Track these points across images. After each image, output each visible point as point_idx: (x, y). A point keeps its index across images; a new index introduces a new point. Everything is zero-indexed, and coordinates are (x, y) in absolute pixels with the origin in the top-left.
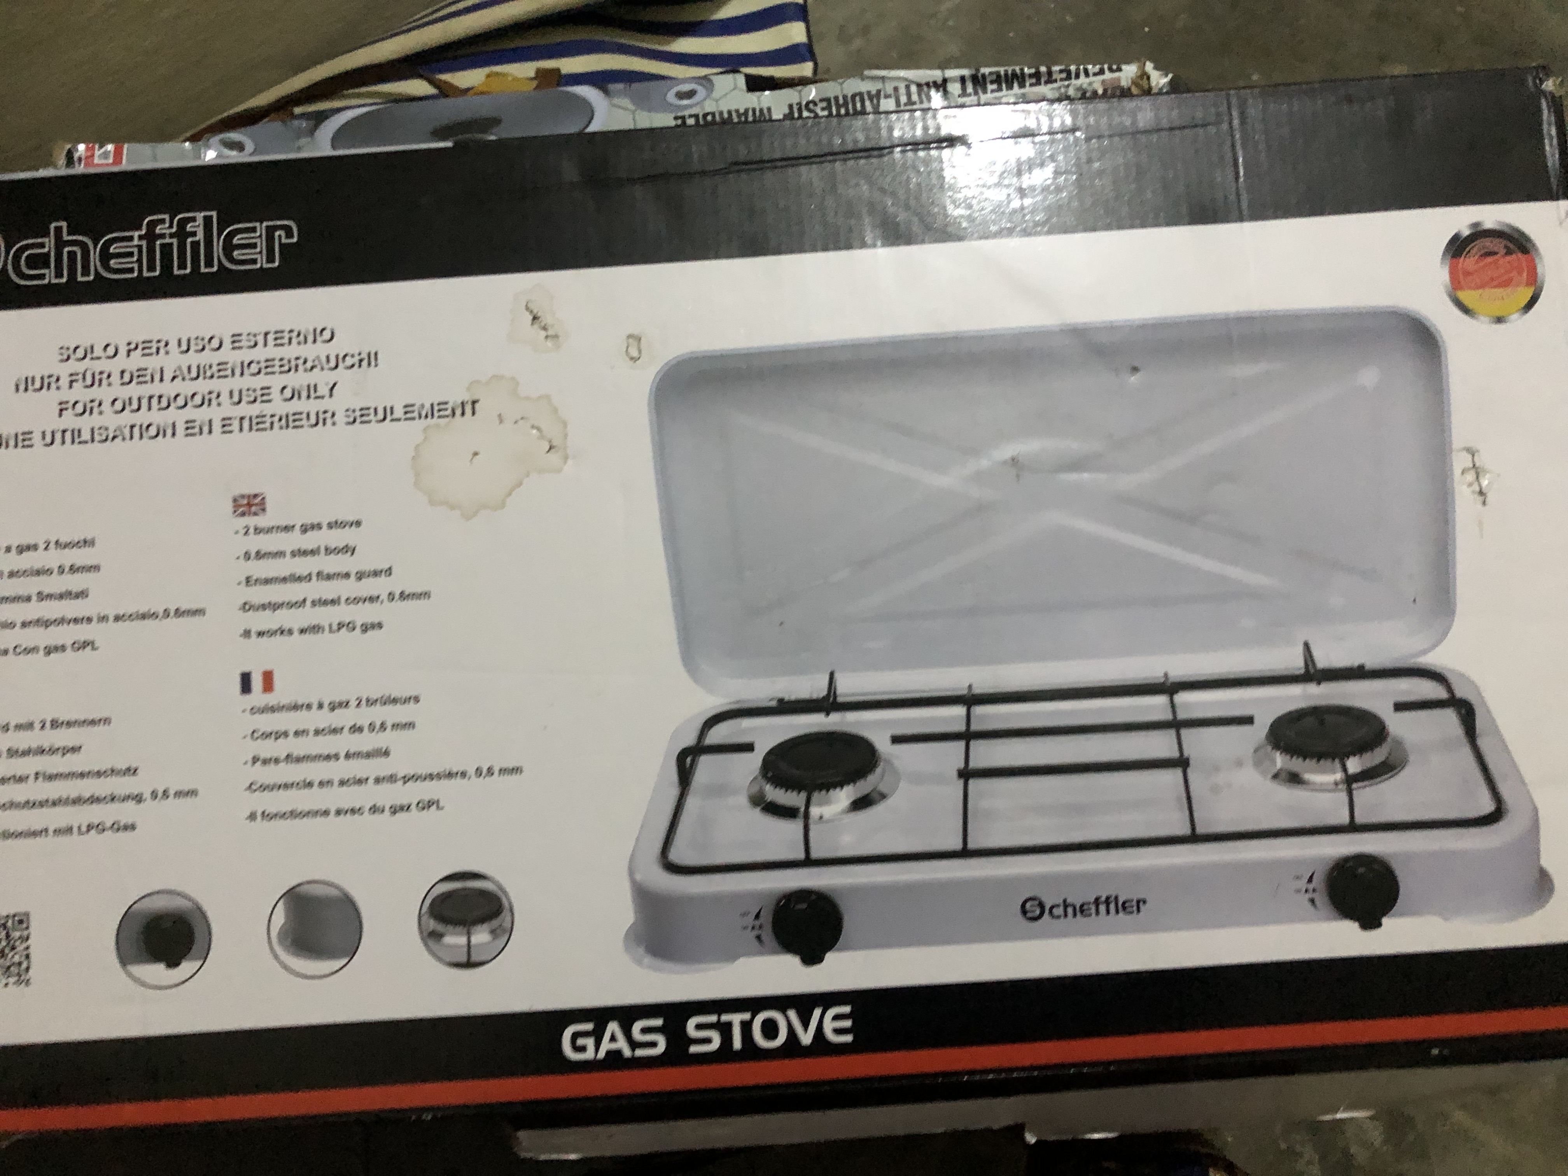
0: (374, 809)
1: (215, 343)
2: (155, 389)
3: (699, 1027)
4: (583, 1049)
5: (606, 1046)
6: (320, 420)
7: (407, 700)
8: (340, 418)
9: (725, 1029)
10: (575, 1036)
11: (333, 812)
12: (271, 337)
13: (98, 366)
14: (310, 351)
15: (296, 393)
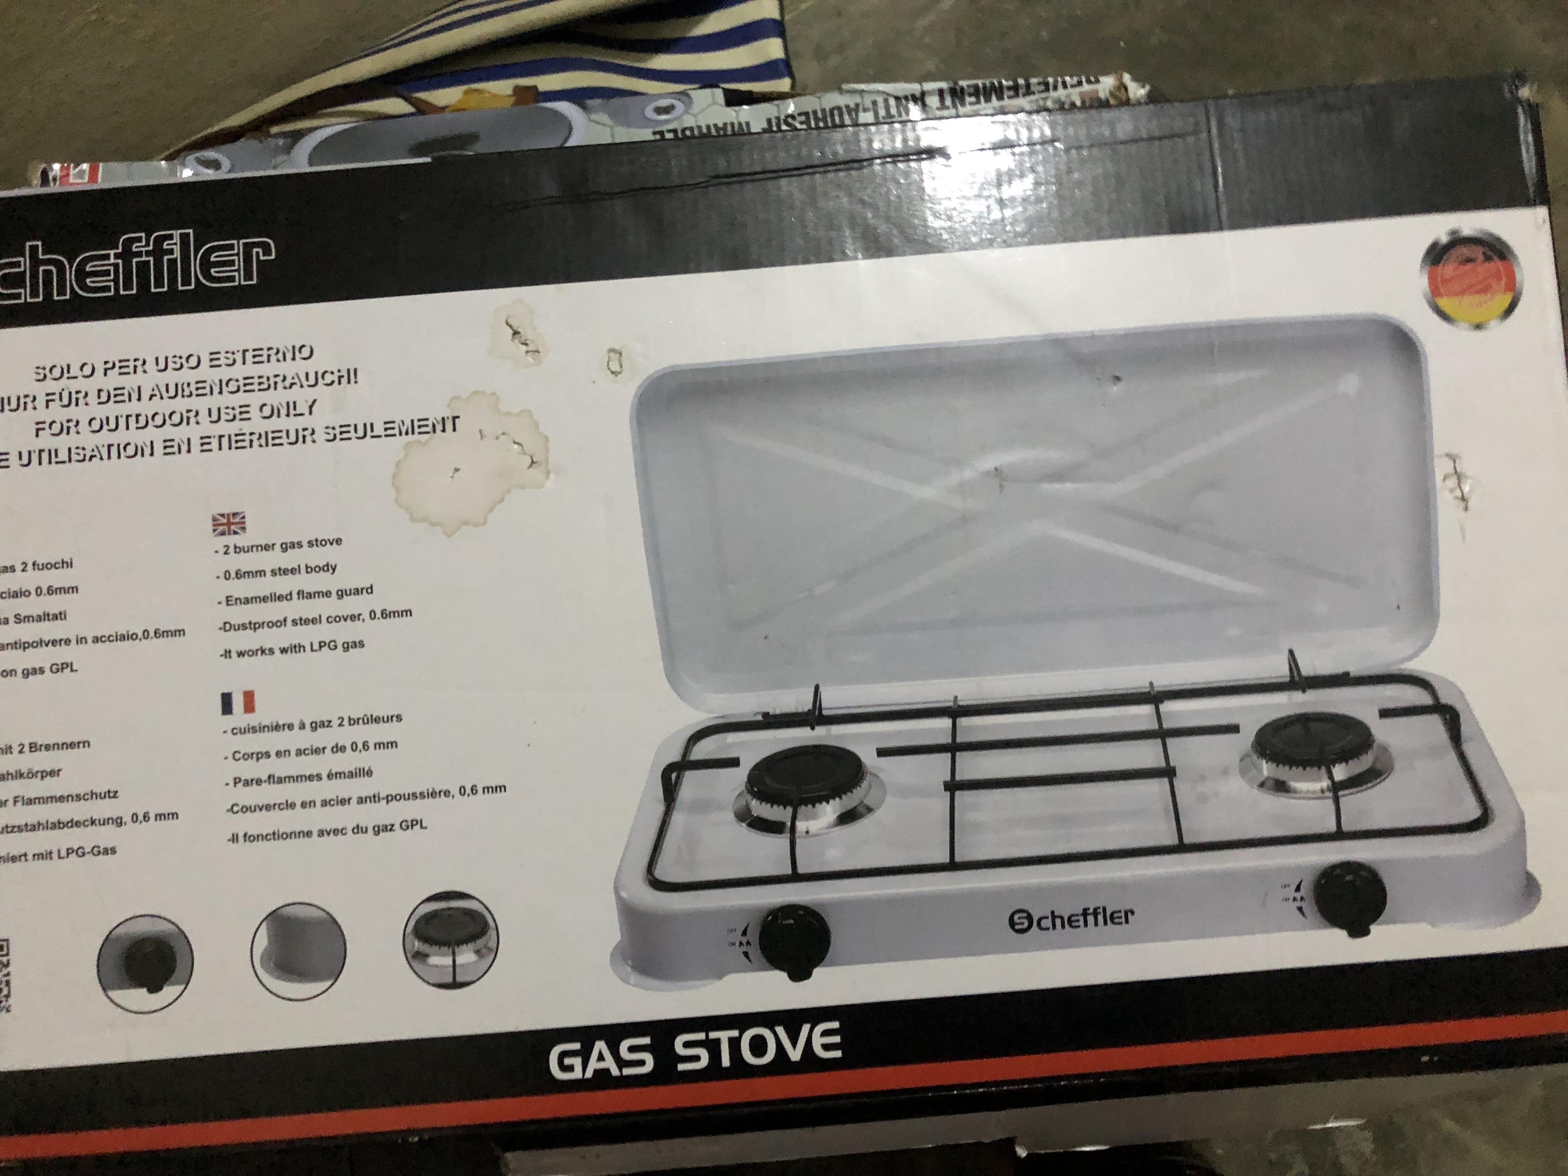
0: (358, 830)
1: (193, 362)
2: (133, 407)
3: (687, 1045)
4: (570, 1069)
5: (594, 1064)
6: (300, 438)
7: (390, 719)
8: (320, 436)
9: (713, 1047)
10: (563, 1055)
11: (315, 834)
12: (249, 355)
13: (74, 385)
14: (289, 368)
15: (276, 411)
